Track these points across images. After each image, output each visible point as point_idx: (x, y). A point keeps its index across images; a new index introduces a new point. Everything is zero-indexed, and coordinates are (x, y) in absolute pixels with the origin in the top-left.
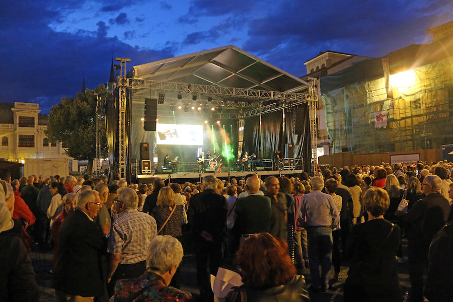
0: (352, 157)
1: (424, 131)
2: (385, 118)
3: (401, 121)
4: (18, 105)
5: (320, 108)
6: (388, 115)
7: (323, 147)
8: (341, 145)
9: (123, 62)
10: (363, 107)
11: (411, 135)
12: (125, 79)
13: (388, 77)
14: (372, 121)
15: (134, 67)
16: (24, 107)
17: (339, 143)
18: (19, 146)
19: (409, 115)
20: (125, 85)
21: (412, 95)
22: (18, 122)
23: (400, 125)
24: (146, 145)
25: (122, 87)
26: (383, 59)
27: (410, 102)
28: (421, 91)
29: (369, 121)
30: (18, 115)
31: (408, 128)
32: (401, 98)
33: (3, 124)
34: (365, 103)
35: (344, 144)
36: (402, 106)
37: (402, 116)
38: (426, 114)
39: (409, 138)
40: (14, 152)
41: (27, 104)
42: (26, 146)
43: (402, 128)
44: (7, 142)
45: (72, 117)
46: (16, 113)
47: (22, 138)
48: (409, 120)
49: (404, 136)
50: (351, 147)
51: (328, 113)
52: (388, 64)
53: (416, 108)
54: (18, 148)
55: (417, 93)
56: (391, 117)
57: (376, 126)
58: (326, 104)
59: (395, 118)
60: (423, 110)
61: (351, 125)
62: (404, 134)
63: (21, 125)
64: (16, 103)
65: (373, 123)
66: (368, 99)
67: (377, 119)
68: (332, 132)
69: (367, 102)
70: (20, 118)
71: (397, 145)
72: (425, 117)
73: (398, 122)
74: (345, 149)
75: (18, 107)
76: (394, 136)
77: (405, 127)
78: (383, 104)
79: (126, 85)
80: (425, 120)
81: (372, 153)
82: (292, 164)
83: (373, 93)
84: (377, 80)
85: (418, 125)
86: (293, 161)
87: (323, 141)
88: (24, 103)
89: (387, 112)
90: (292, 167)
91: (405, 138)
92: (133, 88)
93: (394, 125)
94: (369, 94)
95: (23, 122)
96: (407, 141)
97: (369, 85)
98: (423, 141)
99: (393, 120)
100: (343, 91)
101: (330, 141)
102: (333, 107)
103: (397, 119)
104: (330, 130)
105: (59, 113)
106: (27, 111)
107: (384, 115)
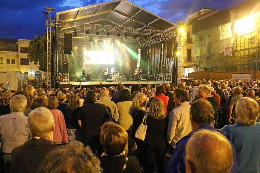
0: (208, 74)
1: (256, 59)
2: (231, 50)
3: (241, 52)
4: (20, 40)
5: (192, 42)
6: (233, 47)
7: (193, 67)
8: (204, 66)
9: (49, 10)
10: (218, 42)
11: (248, 61)
12: (50, 21)
13: (233, 22)
14: (223, 51)
15: (56, 13)
16: (23, 42)
17: (202, 65)
18: (21, 64)
19: (247, 47)
20: (50, 25)
21: (250, 34)
22: (20, 50)
23: (240, 54)
24: (66, 63)
25: (49, 26)
26: (231, 10)
27: (249, 39)
28: (256, 31)
29: (221, 51)
30: (20, 46)
31: (246, 57)
32: (242, 36)
33: (12, 52)
34: (219, 40)
35: (206, 66)
36: (242, 41)
37: (243, 48)
38: (258, 47)
39: (246, 63)
40: (18, 67)
41: (25, 40)
42: (25, 64)
43: (242, 56)
44: (14, 62)
45: (41, 47)
46: (19, 45)
47: (22, 60)
48: (247, 51)
49: (243, 61)
50: (209, 67)
51: (196, 46)
52: (234, 13)
53: (252, 43)
54: (20, 65)
55: (253, 32)
56: (235, 48)
57: (225, 55)
58: (196, 40)
59: (237, 50)
60: (256, 44)
61: (210, 54)
62: (243, 60)
63: (22, 52)
64: (19, 40)
65: (223, 52)
66: (221, 37)
67: (226, 50)
68: (198, 58)
69: (220, 39)
70: (21, 48)
71: (238, 67)
72: (258, 49)
73: (239, 52)
74: (206, 69)
75: (20, 41)
76: (237, 61)
77: (244, 56)
78: (230, 40)
79: (52, 24)
80: (258, 51)
81: (220, 72)
82: (164, 77)
83: (224, 33)
84: (227, 24)
85: (253, 54)
86: (165, 75)
87: (193, 63)
88: (23, 40)
89: (232, 45)
90: (164, 79)
91: (243, 63)
92: (56, 27)
93: (237, 55)
94: (221, 33)
95: (23, 51)
96: (244, 64)
97: (221, 28)
98: (255, 65)
99: (236, 51)
100: (205, 31)
101: (197, 64)
102: (200, 42)
103: (239, 50)
104: (197, 57)
105: (34, 45)
106: (25, 44)
107: (230, 47)
